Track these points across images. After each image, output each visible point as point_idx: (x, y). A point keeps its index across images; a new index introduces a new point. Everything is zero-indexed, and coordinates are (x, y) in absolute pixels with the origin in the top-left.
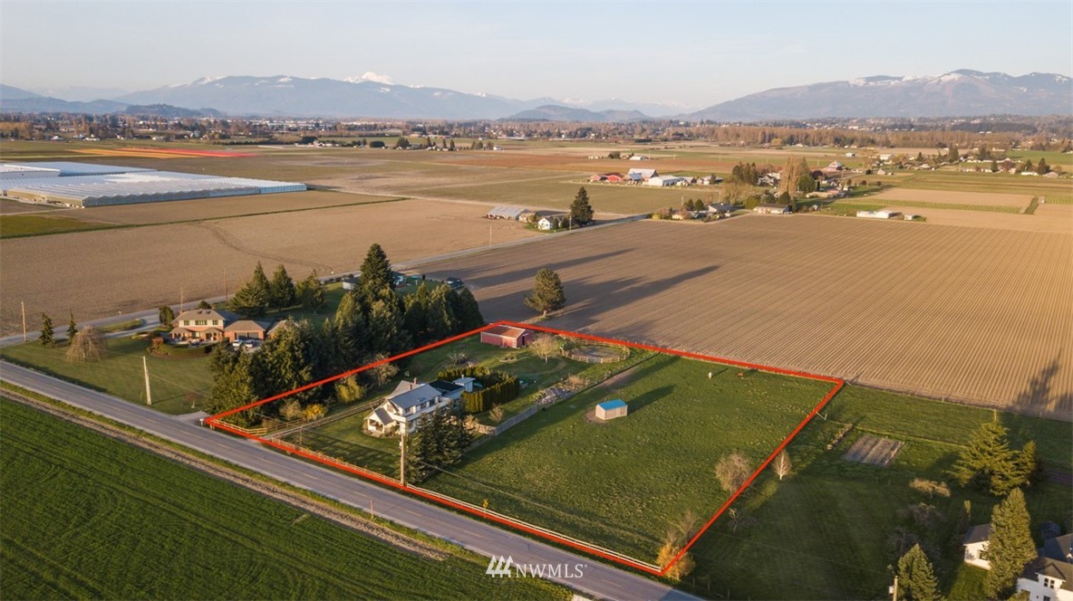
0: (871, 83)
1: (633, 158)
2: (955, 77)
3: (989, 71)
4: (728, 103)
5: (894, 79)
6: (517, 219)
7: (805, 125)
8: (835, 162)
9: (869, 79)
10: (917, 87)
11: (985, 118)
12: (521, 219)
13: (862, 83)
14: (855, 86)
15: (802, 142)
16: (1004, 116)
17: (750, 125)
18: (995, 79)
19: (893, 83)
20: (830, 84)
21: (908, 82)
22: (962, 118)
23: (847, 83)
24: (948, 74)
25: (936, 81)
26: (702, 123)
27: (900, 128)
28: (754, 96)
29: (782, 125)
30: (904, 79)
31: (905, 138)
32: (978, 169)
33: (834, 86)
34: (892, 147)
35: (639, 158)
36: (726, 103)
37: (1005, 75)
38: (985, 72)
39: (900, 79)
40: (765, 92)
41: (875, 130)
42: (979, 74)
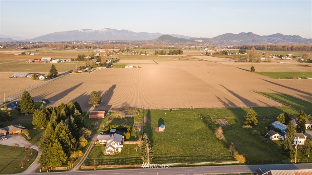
0: (85, 31)
1: (31, 54)
2: (105, 30)
3: (113, 29)
4: (43, 36)
5: (90, 30)
6: (26, 77)
7: (71, 43)
8: (98, 53)
9: (84, 30)
10: (97, 32)
11: (116, 41)
12: (28, 77)
13: (82, 31)
14: (80, 32)
15: (77, 48)
16: (120, 40)
17: (55, 43)
18: (115, 31)
19: (90, 31)
20: (73, 31)
21: (94, 31)
22: (111, 41)
23: (78, 31)
24: (104, 29)
25: (101, 31)
26: (38, 42)
27: (97, 43)
28: (51, 34)
29: (64, 43)
30: (93, 30)
31: (104, 46)
32: (131, 54)
33: (75, 31)
34: (102, 49)
35: (33, 54)
36: (42, 36)
37: (117, 30)
38: (112, 29)
39: (92, 30)
40: (54, 33)
41: (91, 44)
42: (111, 29)
